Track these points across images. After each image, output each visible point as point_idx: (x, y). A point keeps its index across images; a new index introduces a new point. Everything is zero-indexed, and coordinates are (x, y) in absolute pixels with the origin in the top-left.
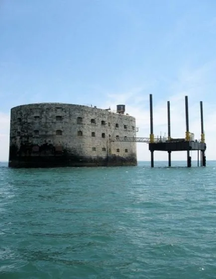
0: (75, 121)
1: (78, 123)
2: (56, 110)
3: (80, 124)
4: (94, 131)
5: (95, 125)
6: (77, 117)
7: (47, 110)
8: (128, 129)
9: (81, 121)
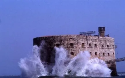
0: (80, 46)
1: (82, 47)
2: (69, 40)
3: (83, 47)
4: (91, 51)
5: (91, 48)
6: (82, 43)
7: (64, 40)
8: (110, 48)
9: (84, 45)
